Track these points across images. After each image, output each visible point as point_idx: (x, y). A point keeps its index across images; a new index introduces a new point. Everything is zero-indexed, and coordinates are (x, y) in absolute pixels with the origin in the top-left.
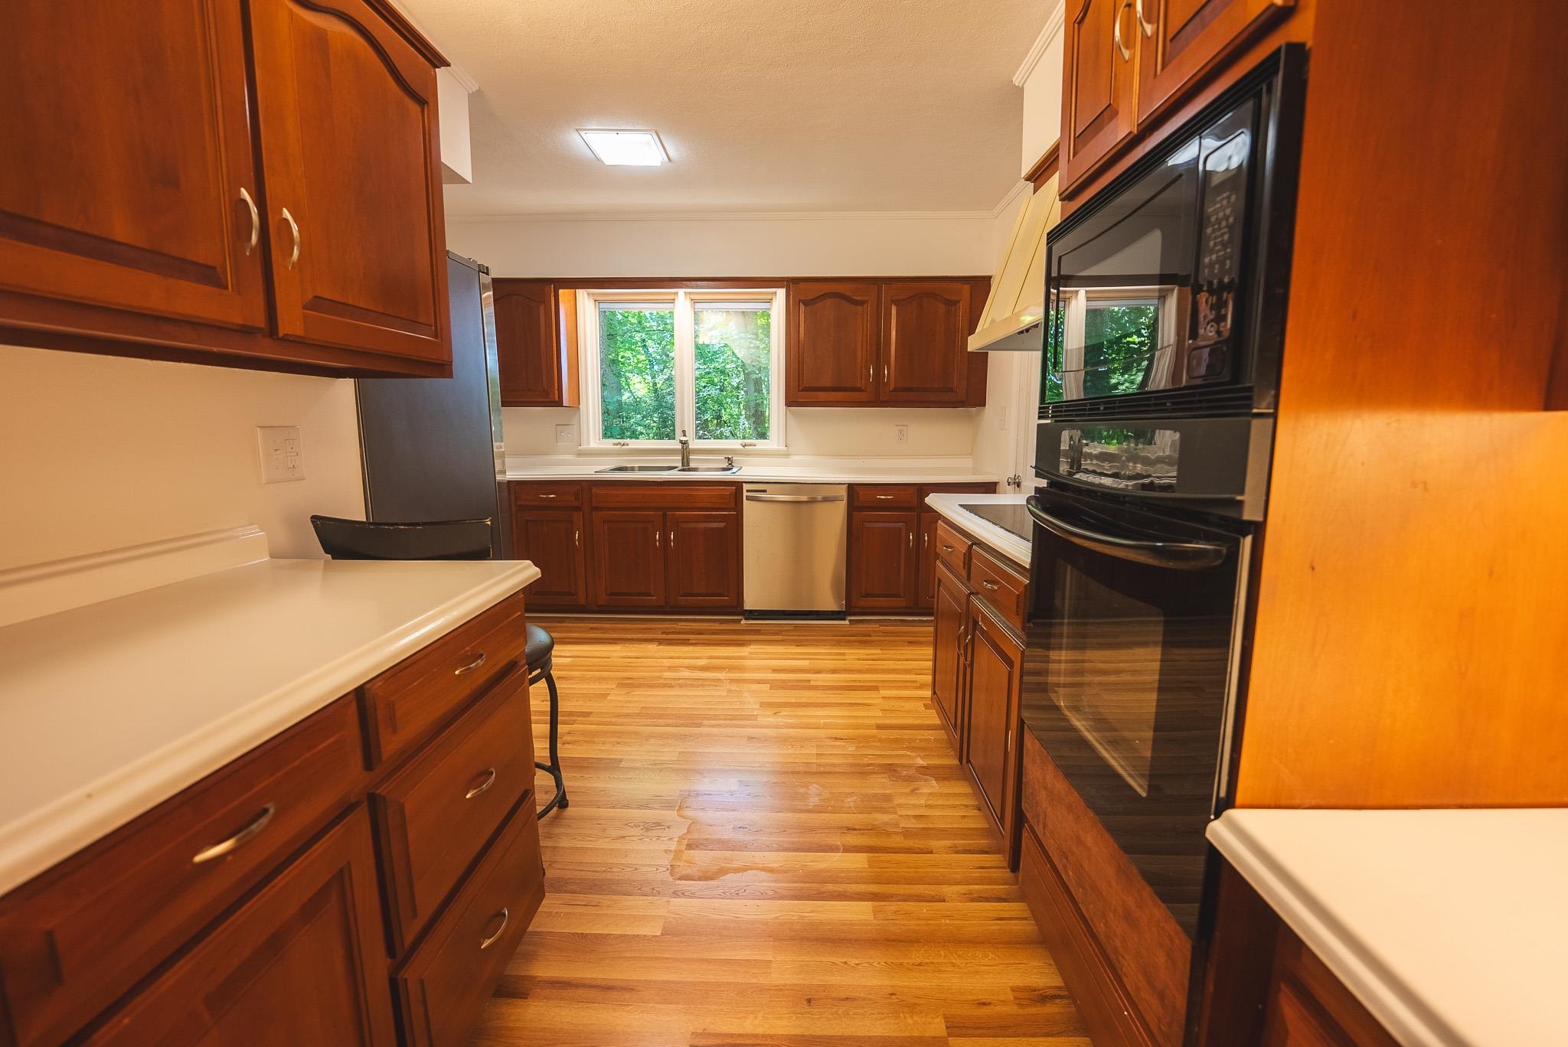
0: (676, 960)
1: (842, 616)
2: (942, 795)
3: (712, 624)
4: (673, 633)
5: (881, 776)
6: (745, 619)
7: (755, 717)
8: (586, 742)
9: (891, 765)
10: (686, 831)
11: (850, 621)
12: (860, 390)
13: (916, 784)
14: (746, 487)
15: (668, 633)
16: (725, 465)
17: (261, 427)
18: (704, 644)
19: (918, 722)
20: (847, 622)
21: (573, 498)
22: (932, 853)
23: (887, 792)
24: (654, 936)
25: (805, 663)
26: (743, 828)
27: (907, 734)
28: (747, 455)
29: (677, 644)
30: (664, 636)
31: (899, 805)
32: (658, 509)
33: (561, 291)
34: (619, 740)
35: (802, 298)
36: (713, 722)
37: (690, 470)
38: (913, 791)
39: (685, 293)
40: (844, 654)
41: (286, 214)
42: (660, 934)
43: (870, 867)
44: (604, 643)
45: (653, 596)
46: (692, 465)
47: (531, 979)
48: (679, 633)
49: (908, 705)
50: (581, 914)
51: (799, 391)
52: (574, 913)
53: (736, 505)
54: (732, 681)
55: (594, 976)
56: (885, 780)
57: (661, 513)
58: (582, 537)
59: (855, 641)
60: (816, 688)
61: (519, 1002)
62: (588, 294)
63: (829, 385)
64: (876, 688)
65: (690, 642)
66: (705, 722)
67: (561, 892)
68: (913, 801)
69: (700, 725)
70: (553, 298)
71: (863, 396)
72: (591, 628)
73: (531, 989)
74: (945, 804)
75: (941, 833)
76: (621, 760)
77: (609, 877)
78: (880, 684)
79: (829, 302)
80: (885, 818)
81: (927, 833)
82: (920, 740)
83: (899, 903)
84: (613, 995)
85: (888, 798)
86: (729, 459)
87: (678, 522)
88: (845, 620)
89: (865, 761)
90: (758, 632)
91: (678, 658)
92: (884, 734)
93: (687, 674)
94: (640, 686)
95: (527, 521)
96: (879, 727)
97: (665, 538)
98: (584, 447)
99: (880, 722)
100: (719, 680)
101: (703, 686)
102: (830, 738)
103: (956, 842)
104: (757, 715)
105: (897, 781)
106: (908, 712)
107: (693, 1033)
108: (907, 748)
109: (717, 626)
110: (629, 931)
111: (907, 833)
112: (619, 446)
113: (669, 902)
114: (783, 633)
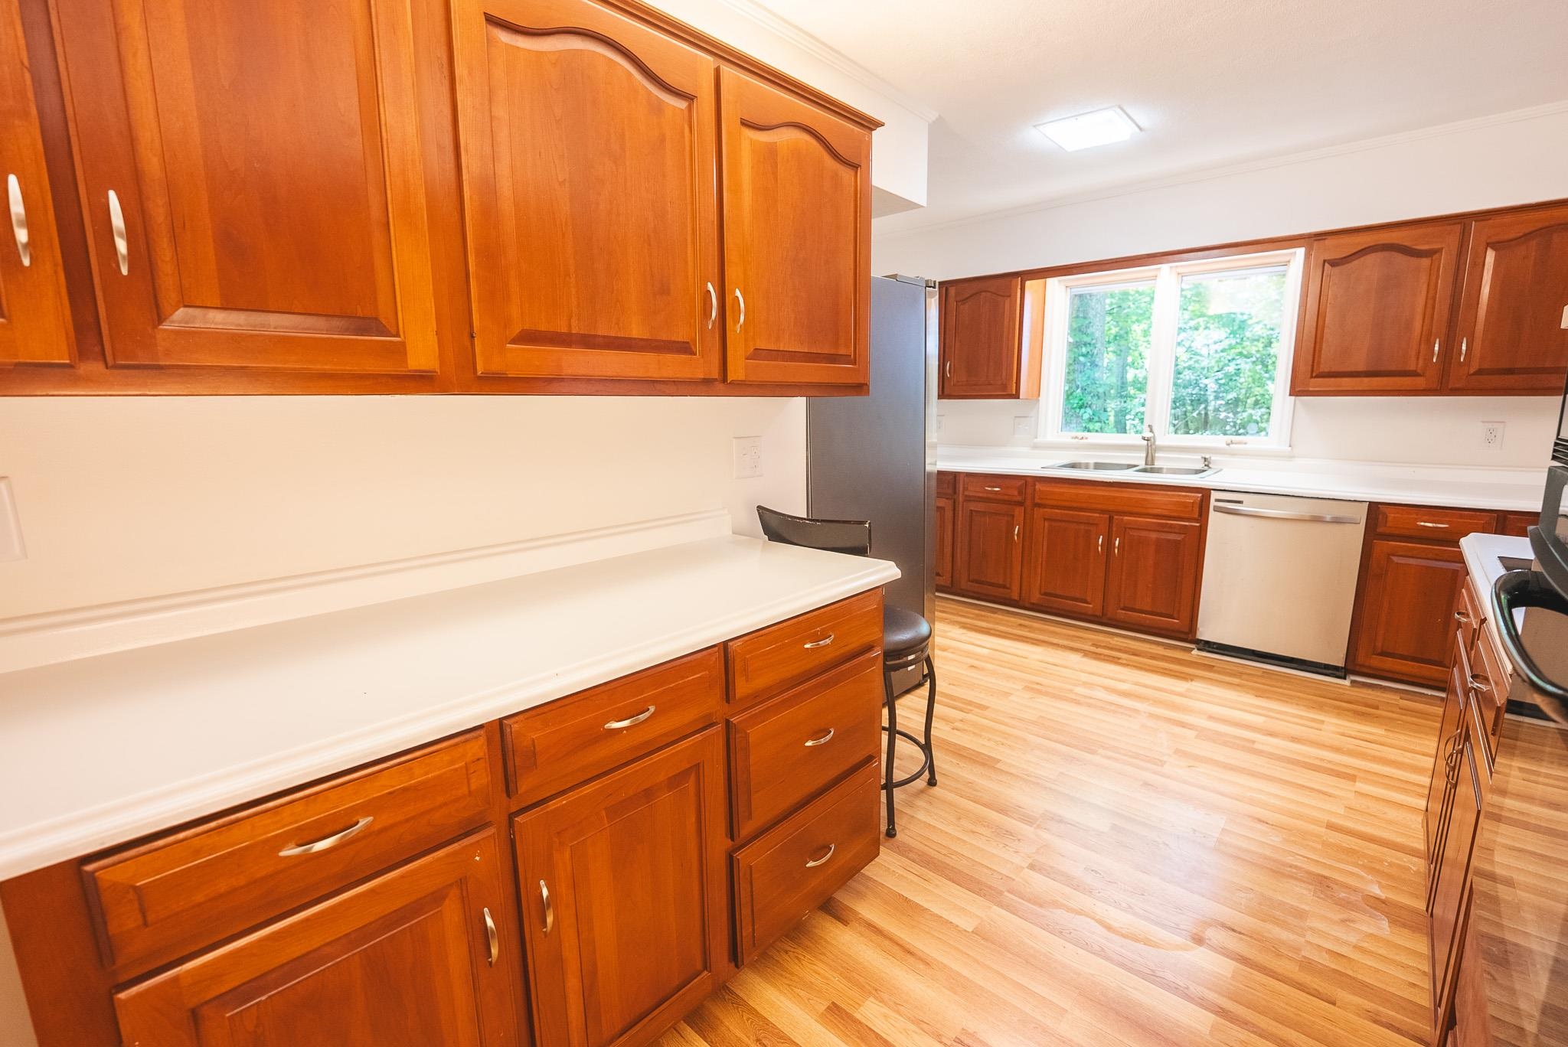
0: (976, 961)
1: (1342, 674)
2: (1388, 943)
3: (1153, 647)
4: (1105, 647)
5: (1303, 885)
6: (1198, 649)
7: (1162, 763)
8: (974, 733)
9: (1326, 877)
10: (1034, 851)
11: (1353, 682)
12: (1413, 374)
13: (1354, 915)
14: (1214, 495)
15: (1097, 646)
16: (1200, 466)
17: (735, 438)
18: (1134, 666)
19: (1399, 840)
20: (1347, 682)
21: (1016, 493)
22: (1334, 1004)
23: (1304, 907)
24: (965, 931)
25: (1258, 720)
26: (1096, 872)
27: (1373, 849)
28: (1233, 454)
29: (1104, 660)
30: (1093, 649)
31: (1313, 930)
32: (1103, 512)
33: (1028, 283)
34: (1005, 741)
35: (1327, 257)
36: (1110, 754)
37: (1152, 471)
38: (1343, 921)
39: (1171, 267)
40: (1322, 722)
41: (738, 293)
42: (970, 931)
43: (1233, 977)
44: (1027, 642)
45: (1087, 603)
46: (1157, 464)
47: (855, 913)
48: (1111, 649)
49: (1392, 814)
50: (912, 881)
51: (1312, 377)
52: (906, 878)
53: (1200, 515)
54: (1151, 715)
55: (902, 936)
56: (1305, 892)
57: (1108, 516)
58: (1022, 530)
59: (1349, 710)
60: (1259, 753)
61: (840, 925)
62: (1060, 281)
63: (1361, 368)
64: (1352, 778)
65: (1120, 661)
66: (1101, 751)
67: (903, 855)
68: (1340, 933)
69: (1093, 752)
70: (1019, 291)
71: (1420, 382)
72: (1020, 625)
73: (852, 921)
74: (1391, 957)
75: (1362, 988)
76: (999, 761)
77: (948, 862)
78: (1362, 775)
79: (1371, 259)
80: (1284, 935)
81: (1340, 978)
82: (1391, 864)
83: (1252, 1035)
84: (911, 960)
85: (1301, 915)
86: (1205, 459)
87: (1125, 528)
88: (1345, 678)
89: (1289, 859)
90: (1210, 668)
91: (1100, 675)
92: (1335, 837)
93: (1101, 694)
94: (1047, 694)
95: (971, 510)
96: (1331, 826)
97: (1108, 543)
98: (1040, 440)
99: (1334, 820)
100: (1136, 711)
101: (1115, 712)
102: (1249, 817)
103: (1381, 1009)
104: (1165, 762)
105: (1324, 900)
106: (1390, 822)
107: (963, 1029)
108: (1363, 867)
109: (1160, 651)
110: (945, 915)
111: (1307, 965)
112: (1077, 440)
113: (990, 907)
114: (1244, 677)
